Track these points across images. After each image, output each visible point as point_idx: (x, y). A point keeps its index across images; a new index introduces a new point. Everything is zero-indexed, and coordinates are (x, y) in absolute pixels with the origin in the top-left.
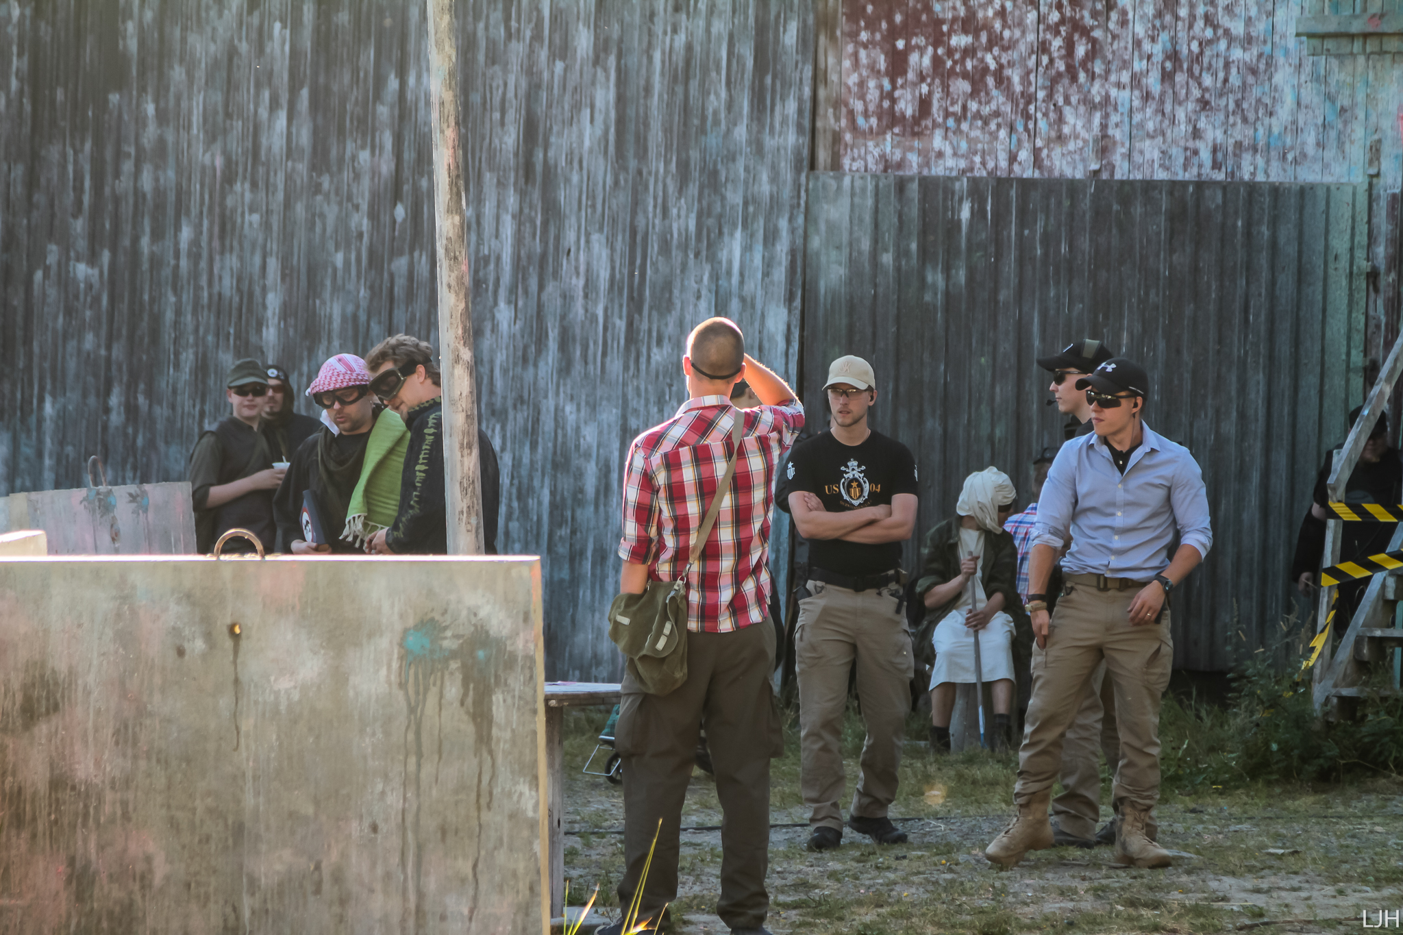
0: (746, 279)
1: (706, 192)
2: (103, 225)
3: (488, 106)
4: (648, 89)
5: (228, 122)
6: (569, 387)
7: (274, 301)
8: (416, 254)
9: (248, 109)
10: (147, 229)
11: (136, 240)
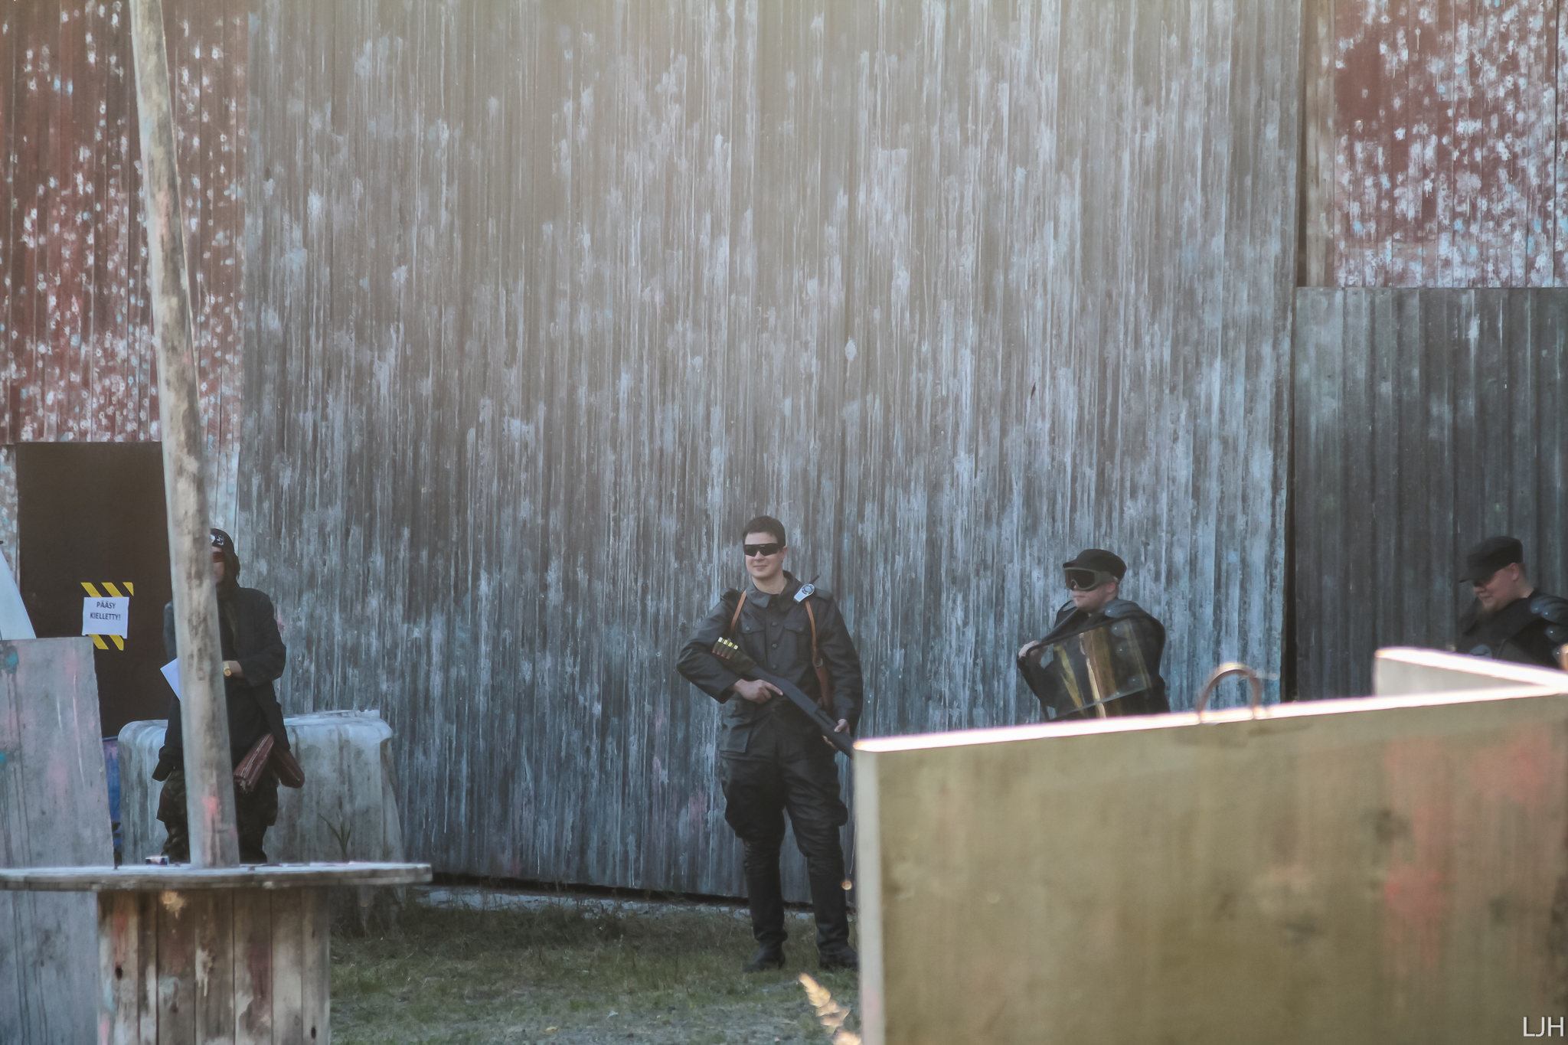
0: (1227, 417)
1: (1182, 315)
2: (538, 374)
3: (944, 223)
4: (1116, 196)
5: (668, 251)
6: (1035, 548)
7: (718, 455)
8: (869, 397)
9: (688, 237)
10: (585, 378)
11: (572, 390)
